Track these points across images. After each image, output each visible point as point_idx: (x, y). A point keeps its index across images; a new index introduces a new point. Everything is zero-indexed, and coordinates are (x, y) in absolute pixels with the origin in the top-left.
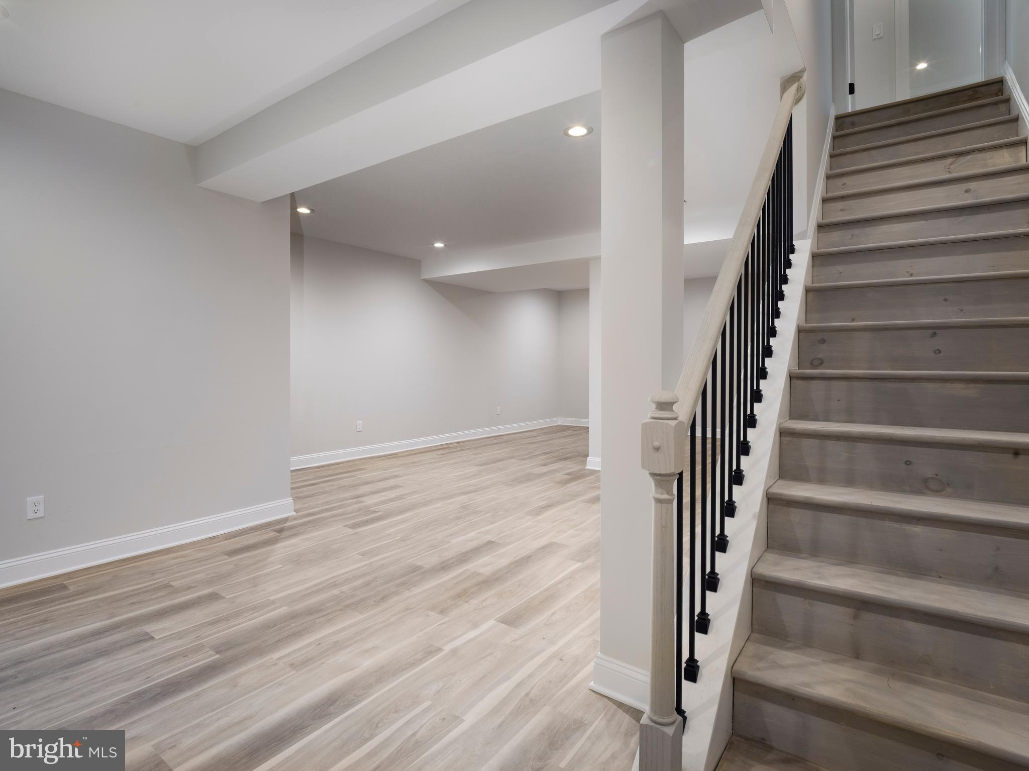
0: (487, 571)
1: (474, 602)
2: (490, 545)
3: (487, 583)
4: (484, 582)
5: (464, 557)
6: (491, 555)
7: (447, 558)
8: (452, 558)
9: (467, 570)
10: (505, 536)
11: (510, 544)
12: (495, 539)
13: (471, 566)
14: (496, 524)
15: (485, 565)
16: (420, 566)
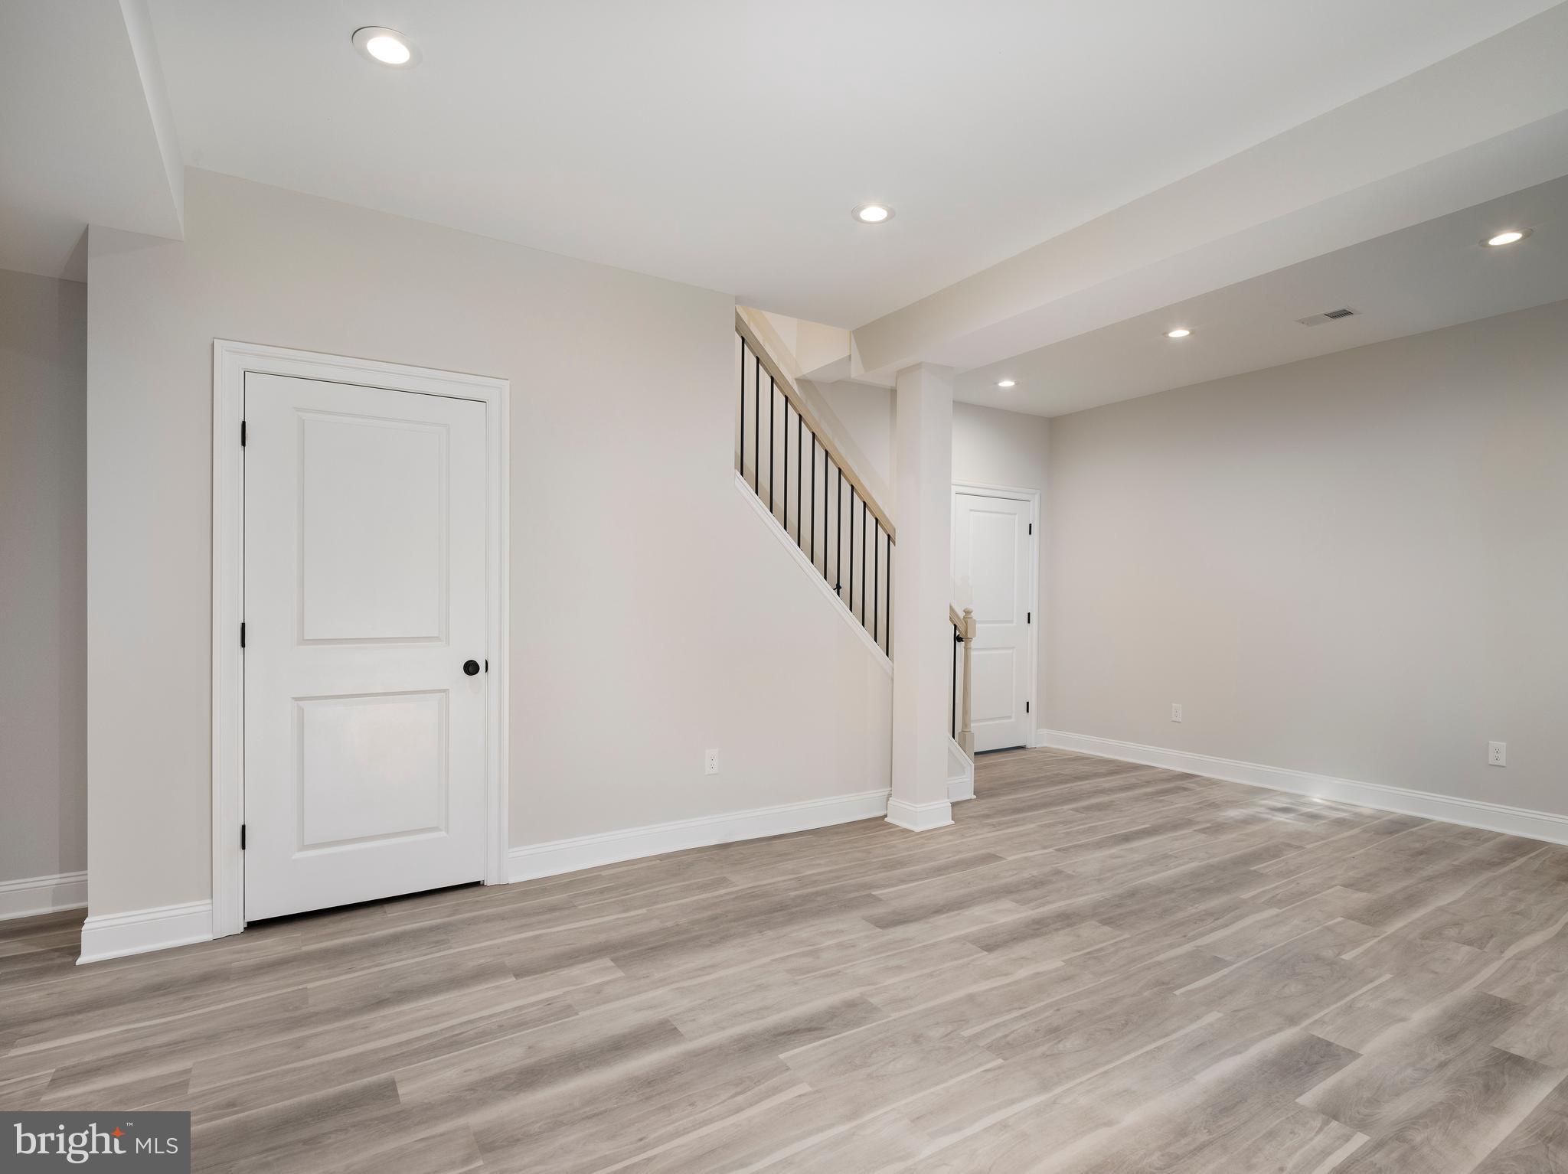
0: (1006, 904)
1: (1026, 875)
2: (990, 944)
3: (1007, 891)
4: (1012, 892)
5: (1036, 929)
6: (994, 924)
7: (1066, 931)
8: (1057, 930)
9: (1033, 909)
10: (956, 959)
11: (954, 940)
12: (979, 955)
13: (1027, 913)
14: (961, 993)
15: (1006, 914)
16: (1104, 925)
